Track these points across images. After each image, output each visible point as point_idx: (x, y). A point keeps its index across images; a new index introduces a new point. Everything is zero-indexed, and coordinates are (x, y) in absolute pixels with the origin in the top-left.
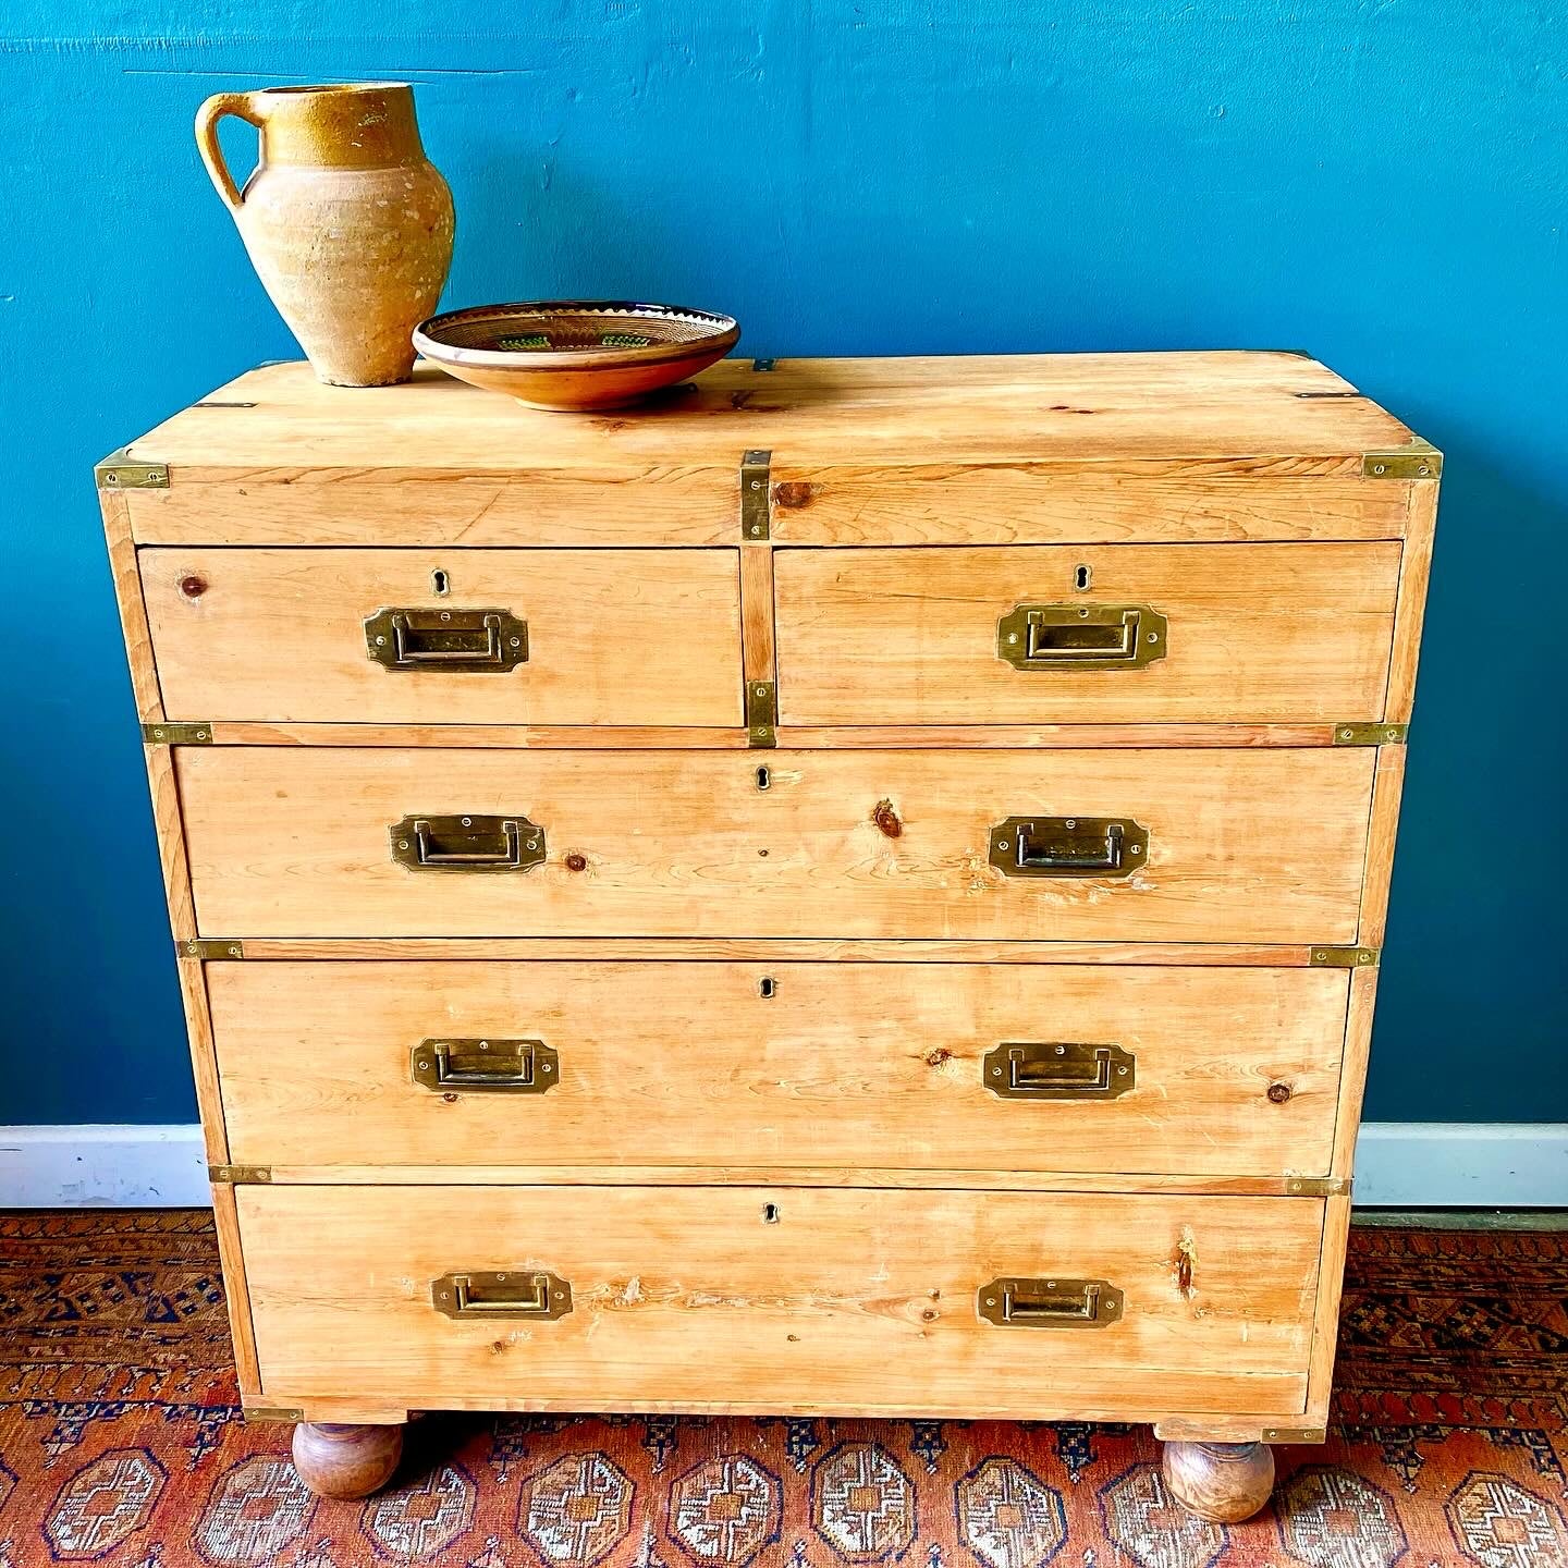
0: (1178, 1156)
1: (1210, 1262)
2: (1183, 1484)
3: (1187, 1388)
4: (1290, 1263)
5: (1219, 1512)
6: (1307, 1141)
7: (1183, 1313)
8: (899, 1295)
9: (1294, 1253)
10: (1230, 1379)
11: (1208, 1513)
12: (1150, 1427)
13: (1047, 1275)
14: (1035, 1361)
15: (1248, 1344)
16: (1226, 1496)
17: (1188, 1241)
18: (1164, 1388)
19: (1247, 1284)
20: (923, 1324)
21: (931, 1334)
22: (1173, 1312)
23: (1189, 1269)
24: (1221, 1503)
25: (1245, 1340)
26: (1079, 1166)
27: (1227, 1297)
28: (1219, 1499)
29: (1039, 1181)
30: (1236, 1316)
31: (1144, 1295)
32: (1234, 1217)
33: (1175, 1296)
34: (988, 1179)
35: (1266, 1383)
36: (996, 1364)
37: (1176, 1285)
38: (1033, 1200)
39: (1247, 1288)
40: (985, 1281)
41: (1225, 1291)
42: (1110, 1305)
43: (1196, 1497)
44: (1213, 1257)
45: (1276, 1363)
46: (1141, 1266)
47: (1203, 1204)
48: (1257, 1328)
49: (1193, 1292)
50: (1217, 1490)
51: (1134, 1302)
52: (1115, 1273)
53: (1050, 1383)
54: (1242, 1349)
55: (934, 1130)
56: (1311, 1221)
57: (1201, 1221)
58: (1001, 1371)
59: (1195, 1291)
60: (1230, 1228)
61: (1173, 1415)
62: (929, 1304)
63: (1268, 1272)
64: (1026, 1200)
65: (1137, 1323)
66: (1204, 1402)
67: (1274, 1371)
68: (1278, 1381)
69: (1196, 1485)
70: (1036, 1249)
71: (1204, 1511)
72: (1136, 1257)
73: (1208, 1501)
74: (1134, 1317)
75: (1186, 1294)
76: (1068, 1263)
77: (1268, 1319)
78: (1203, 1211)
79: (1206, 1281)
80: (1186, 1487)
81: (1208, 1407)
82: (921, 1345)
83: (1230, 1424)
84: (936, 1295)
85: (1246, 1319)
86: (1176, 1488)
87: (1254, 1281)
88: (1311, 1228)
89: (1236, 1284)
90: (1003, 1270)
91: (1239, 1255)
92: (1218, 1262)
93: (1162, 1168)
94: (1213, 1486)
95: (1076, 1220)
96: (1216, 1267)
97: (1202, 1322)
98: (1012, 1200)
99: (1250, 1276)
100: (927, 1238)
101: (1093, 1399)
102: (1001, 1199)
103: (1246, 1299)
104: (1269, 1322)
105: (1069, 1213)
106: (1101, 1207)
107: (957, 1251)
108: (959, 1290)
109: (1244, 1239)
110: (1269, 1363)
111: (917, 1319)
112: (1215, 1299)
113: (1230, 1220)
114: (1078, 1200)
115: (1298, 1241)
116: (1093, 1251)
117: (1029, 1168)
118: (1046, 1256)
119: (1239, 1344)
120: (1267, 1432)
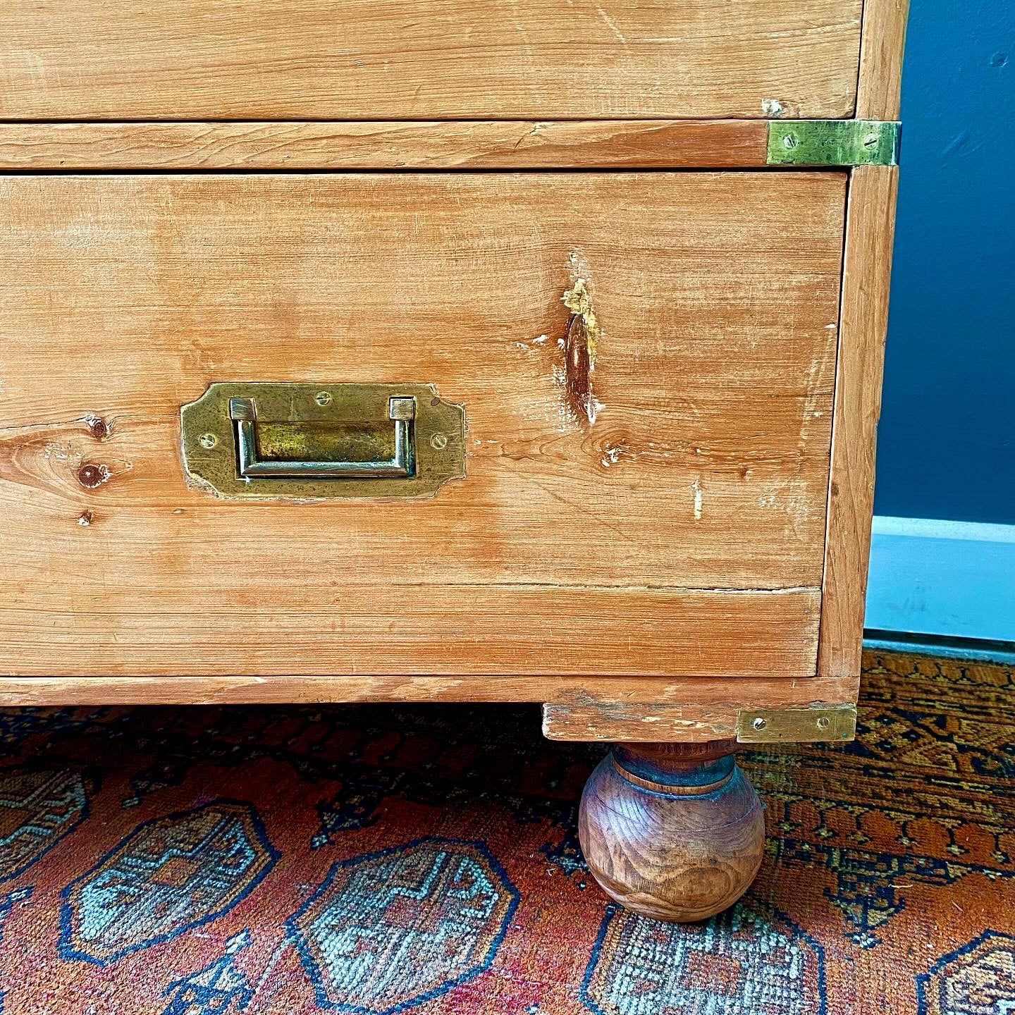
0: (547, 71)
1: (625, 335)
2: (607, 848)
3: (595, 623)
4: (780, 332)
5: (670, 895)
6: (807, 25)
7: (578, 457)
8: (27, 431)
9: (789, 310)
10: (674, 601)
11: (651, 898)
12: (533, 711)
13: (312, 376)
14: (306, 573)
15: (704, 526)
16: (680, 861)
17: (579, 286)
18: (548, 623)
19: (698, 387)
20: (81, 495)
21: (101, 518)
22: (560, 456)
23: (584, 354)
24: (672, 875)
25: (698, 515)
26: (352, 101)
27: (661, 418)
28: (667, 869)
29: (272, 144)
30: (679, 463)
31: (501, 417)
32: (669, 225)
33: (561, 420)
34: (175, 143)
35: (742, 610)
36: (232, 582)
37: (560, 393)
38: (268, 193)
39: (700, 396)
40: (192, 392)
41: (656, 404)
42: (440, 441)
43: (628, 868)
44: (631, 323)
45: (760, 566)
46: (493, 349)
47: (607, 195)
48: (722, 487)
49: (595, 408)
50: (663, 850)
51: (485, 435)
52: (441, 367)
53: (338, 621)
54: (692, 535)
55: (45, 16)
56: (819, 232)
57: (604, 237)
58: (243, 596)
59: (599, 407)
60: (663, 252)
61: (571, 683)
62: (88, 449)
63: (737, 358)
64: (253, 194)
65: (492, 482)
66: (628, 654)
67: (755, 583)
68: (764, 606)
69: (629, 846)
70: (283, 313)
71: (643, 895)
72: (481, 328)
73: (648, 874)
74: (485, 469)
75: (582, 416)
76: (352, 345)
77: (741, 465)
78: (604, 213)
79: (621, 380)
80: (611, 850)
81: (633, 665)
82: (86, 541)
83: (679, 701)
84: (99, 430)
85: (697, 466)
86: (597, 859)
87: (710, 378)
88: (817, 249)
89: (678, 386)
90: (226, 364)
91: (682, 317)
92: (640, 335)
93: (519, 103)
94: (657, 844)
95: (356, 240)
96: (634, 348)
97: (616, 477)
98: (228, 195)
99: (704, 367)
100: (67, 293)
101: (424, 652)
102: (202, 193)
103: (695, 420)
104: (743, 473)
105: (345, 221)
106: (404, 206)
107: (130, 322)
108: (143, 415)
109: (689, 280)
110: (748, 566)
111: (70, 485)
112: (638, 421)
113: (663, 233)
114: (357, 188)
115: (796, 280)
116: (398, 317)
117: (249, 110)
118: (304, 331)
119: (687, 524)
120: (748, 717)
